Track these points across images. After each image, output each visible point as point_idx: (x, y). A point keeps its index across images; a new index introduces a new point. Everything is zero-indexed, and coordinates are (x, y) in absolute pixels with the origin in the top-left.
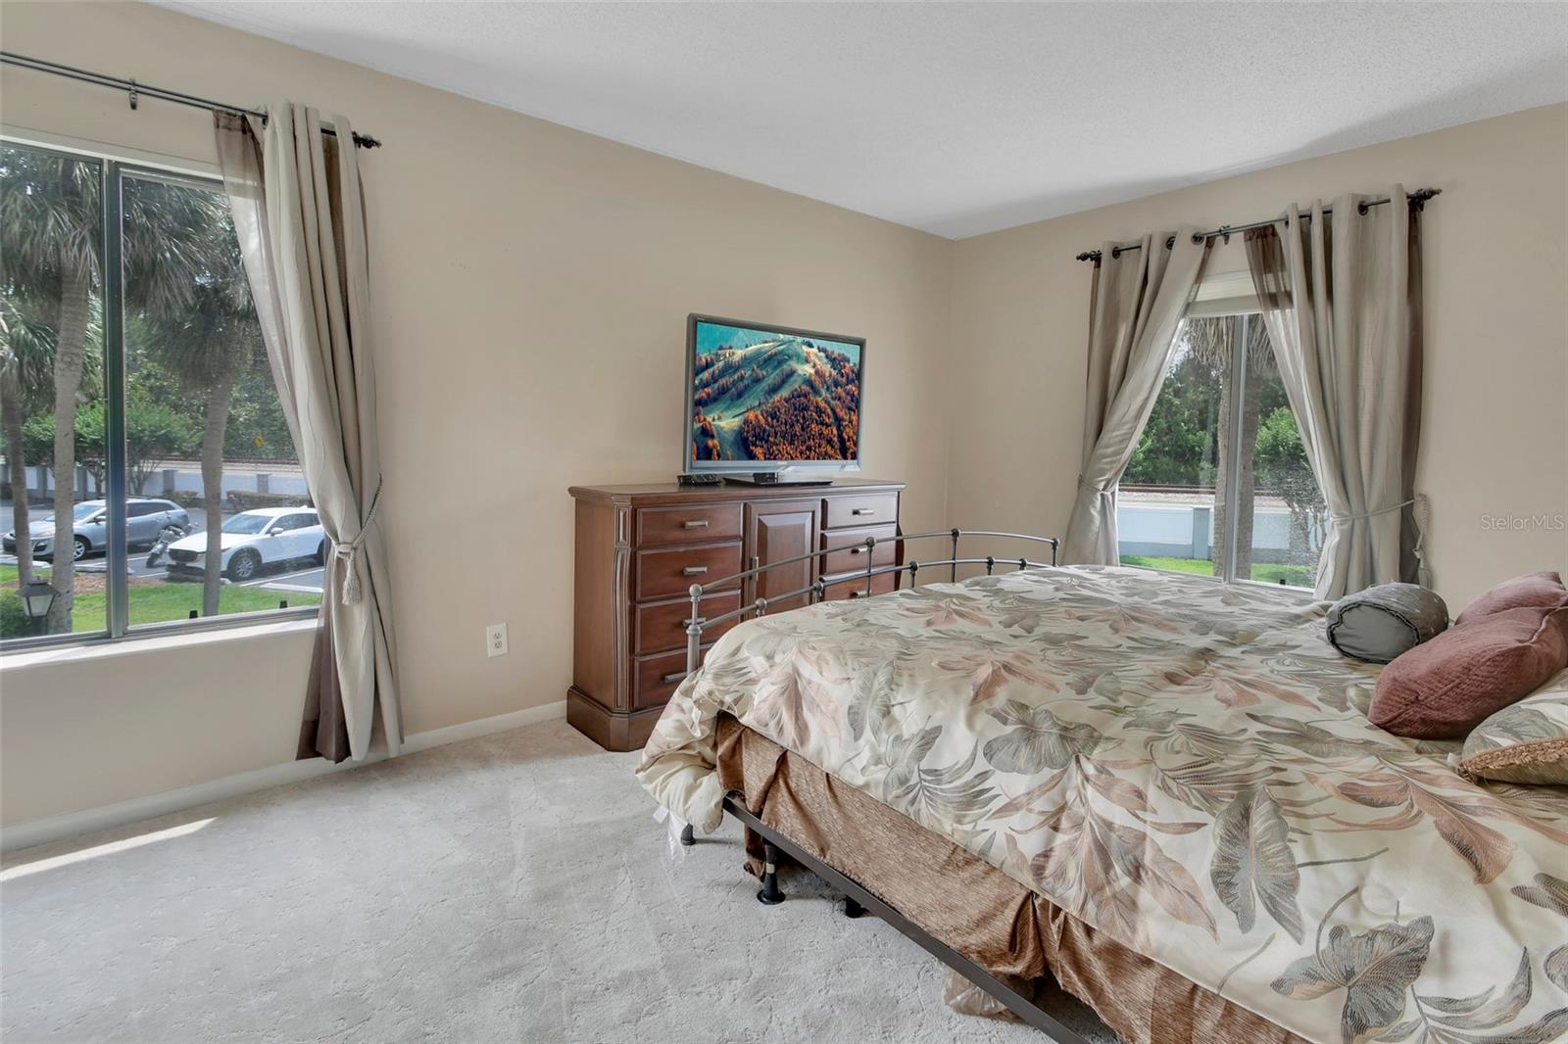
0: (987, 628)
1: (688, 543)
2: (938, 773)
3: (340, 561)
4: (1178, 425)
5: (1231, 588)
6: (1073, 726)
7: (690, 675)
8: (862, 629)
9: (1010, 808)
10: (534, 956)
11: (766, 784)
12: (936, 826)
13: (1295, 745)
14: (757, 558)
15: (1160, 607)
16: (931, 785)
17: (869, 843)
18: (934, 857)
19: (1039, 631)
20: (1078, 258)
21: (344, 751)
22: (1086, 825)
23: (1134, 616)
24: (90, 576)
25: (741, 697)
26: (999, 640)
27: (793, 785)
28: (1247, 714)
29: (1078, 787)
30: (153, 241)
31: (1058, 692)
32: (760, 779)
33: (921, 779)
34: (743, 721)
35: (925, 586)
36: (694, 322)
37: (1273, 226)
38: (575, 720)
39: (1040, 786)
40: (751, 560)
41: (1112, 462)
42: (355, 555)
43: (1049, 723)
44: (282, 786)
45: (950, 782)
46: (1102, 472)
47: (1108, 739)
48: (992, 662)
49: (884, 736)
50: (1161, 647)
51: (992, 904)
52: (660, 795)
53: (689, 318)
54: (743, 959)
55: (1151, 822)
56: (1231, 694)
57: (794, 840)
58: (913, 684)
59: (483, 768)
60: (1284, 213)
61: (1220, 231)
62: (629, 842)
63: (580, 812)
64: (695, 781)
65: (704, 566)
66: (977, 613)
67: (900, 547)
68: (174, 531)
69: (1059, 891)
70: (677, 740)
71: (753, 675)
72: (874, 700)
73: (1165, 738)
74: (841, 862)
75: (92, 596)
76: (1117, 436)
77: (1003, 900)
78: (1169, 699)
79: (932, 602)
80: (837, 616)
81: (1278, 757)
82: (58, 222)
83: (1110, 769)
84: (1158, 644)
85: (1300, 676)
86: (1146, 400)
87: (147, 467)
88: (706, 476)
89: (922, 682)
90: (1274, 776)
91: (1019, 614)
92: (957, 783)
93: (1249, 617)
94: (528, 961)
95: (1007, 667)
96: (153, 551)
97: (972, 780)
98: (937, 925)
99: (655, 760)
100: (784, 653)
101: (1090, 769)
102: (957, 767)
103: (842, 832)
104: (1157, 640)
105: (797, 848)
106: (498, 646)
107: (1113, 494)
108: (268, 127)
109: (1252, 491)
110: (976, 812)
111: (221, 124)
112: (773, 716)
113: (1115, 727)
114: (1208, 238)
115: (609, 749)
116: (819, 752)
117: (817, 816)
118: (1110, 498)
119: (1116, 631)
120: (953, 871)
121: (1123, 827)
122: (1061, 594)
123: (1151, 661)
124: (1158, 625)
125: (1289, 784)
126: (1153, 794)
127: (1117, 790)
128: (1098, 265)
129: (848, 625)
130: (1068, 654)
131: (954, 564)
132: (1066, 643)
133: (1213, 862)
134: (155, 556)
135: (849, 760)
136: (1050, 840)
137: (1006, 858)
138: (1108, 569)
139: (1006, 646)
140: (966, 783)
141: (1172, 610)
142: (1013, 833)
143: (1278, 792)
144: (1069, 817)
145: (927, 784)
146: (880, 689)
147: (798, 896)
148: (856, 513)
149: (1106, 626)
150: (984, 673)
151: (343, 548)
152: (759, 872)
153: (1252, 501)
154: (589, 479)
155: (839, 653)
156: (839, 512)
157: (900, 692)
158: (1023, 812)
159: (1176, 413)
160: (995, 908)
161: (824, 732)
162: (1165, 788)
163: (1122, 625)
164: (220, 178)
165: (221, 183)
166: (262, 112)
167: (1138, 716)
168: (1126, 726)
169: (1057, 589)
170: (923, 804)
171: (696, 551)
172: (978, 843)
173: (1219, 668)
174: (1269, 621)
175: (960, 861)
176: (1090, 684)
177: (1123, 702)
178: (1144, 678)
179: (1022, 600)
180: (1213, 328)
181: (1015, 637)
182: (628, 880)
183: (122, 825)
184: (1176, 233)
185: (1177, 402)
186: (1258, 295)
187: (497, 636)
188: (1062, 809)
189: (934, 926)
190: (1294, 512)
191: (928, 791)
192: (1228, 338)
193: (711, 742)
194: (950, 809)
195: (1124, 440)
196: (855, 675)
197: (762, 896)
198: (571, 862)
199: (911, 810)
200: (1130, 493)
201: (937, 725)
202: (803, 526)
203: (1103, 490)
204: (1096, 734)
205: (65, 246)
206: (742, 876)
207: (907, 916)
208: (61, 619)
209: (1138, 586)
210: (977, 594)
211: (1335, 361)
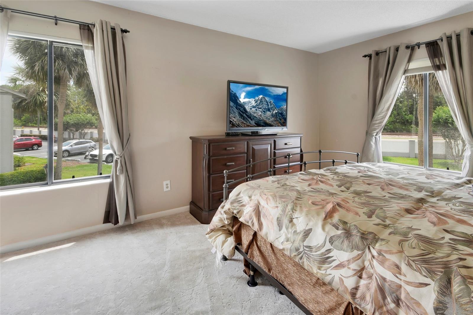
0: (331, 187)
1: (227, 155)
2: (311, 247)
3: (116, 161)
4: (402, 113)
5: (429, 172)
6: (367, 233)
7: (224, 201)
8: (284, 187)
9: (340, 266)
10: (166, 302)
11: (249, 243)
12: (311, 269)
13: (468, 246)
14: (252, 160)
15: (401, 180)
16: (308, 252)
17: (286, 270)
18: (311, 279)
19: (352, 189)
20: (363, 57)
21: (117, 222)
22: (374, 277)
23: (390, 184)
24: (69, 162)
25: (240, 211)
26: (336, 193)
27: (259, 244)
28: (444, 230)
29: (369, 260)
30: (84, 68)
31: (360, 217)
32: (247, 240)
33: (304, 250)
34: (240, 220)
35: (310, 171)
36: (229, 82)
37: (436, 42)
38: (192, 212)
39: (353, 258)
40: (249, 160)
41: (378, 126)
42: (121, 159)
43: (357, 230)
44: (99, 232)
45: (316, 252)
46: (375, 130)
47: (382, 240)
48: (333, 202)
49: (290, 230)
50: (403, 197)
51: (334, 304)
52: (214, 243)
53: (228, 81)
54: (240, 309)
55: (404, 280)
56: (435, 220)
57: (259, 265)
58: (301, 210)
59: (161, 228)
60: (441, 36)
61: (416, 44)
62: (204, 258)
63: (190, 246)
64: (226, 239)
65: (233, 162)
66: (328, 181)
67: (302, 156)
68: (92, 149)
69: (363, 305)
70: (219, 224)
71: (244, 203)
72: (287, 215)
73: (407, 240)
74: (276, 275)
75: (69, 167)
76: (381, 117)
77: (339, 303)
78: (407, 221)
79: (311, 177)
80: (276, 182)
81: (461, 252)
82: (59, 63)
83: (383, 254)
84: (401, 195)
85: (464, 211)
86: (391, 104)
87: (86, 131)
88: (235, 133)
89: (305, 210)
90: (461, 263)
91: (344, 182)
92: (318, 253)
93: (438, 184)
94: (163, 304)
95: (339, 205)
96: (86, 154)
97: (325, 252)
98: (312, 308)
99: (212, 231)
100: (255, 195)
101: (375, 253)
102: (318, 246)
103: (276, 265)
104: (401, 194)
105: (260, 268)
106: (167, 187)
107: (379, 137)
108: (95, 28)
109: (432, 135)
110: (326, 266)
111: (82, 28)
112: (250, 219)
113: (385, 234)
114: (412, 47)
115: (202, 223)
116: (266, 234)
117: (267, 257)
118: (378, 138)
119: (383, 190)
120: (318, 287)
121: (391, 281)
122: (361, 174)
123: (398, 203)
124: (401, 187)
125: (468, 267)
126: (404, 267)
127: (387, 264)
128: (371, 59)
129: (279, 186)
130: (363, 199)
131: (320, 162)
132: (363, 195)
133: (434, 303)
134: (87, 156)
135: (277, 238)
136: (358, 282)
137: (339, 288)
138: (379, 164)
139: (339, 195)
140: (322, 253)
141: (405, 181)
142: (342, 278)
143: (464, 271)
144: (366, 273)
145: (306, 252)
146: (289, 211)
147: (263, 284)
148: (286, 144)
149: (379, 188)
150: (329, 207)
151: (117, 157)
152: (248, 273)
153: (432, 138)
154: (196, 134)
155: (274, 197)
156: (280, 143)
157: (296, 214)
158: (346, 268)
159: (400, 109)
160: (336, 306)
161: (268, 226)
162: (409, 265)
163: (386, 187)
164: (81, 44)
165: (82, 46)
166: (94, 24)
167: (395, 229)
168: (390, 234)
169: (359, 172)
170: (305, 260)
171: (231, 157)
172: (327, 279)
173: (428, 207)
174: (446, 186)
175: (321, 283)
176: (373, 213)
177: (388, 222)
178: (396, 211)
179: (345, 176)
180: (414, 79)
181: (342, 191)
182: (202, 273)
183: (49, 243)
184: (399, 46)
185: (401, 105)
186: (432, 66)
187: (167, 185)
188: (363, 269)
189: (311, 308)
190: (446, 141)
191: (307, 255)
192: (419, 82)
193: (231, 225)
194: (316, 263)
195: (383, 118)
196: (280, 206)
197: (249, 283)
198: (184, 265)
199: (301, 261)
200: (385, 135)
201: (311, 228)
202: (267, 149)
203: (376, 136)
204: (377, 237)
205: (60, 70)
206: (242, 275)
207: (301, 302)
208: (59, 174)
209: (391, 171)
210: (328, 174)
211: (465, 88)
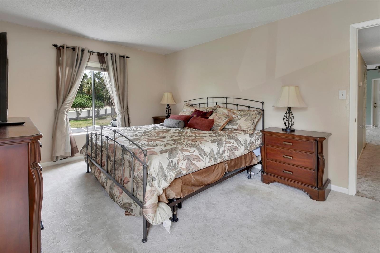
41: (69, 105)
46: (66, 109)
76: (71, 98)
114: (90, 52)
184: (84, 49)
186: (101, 68)
203: (66, 113)
